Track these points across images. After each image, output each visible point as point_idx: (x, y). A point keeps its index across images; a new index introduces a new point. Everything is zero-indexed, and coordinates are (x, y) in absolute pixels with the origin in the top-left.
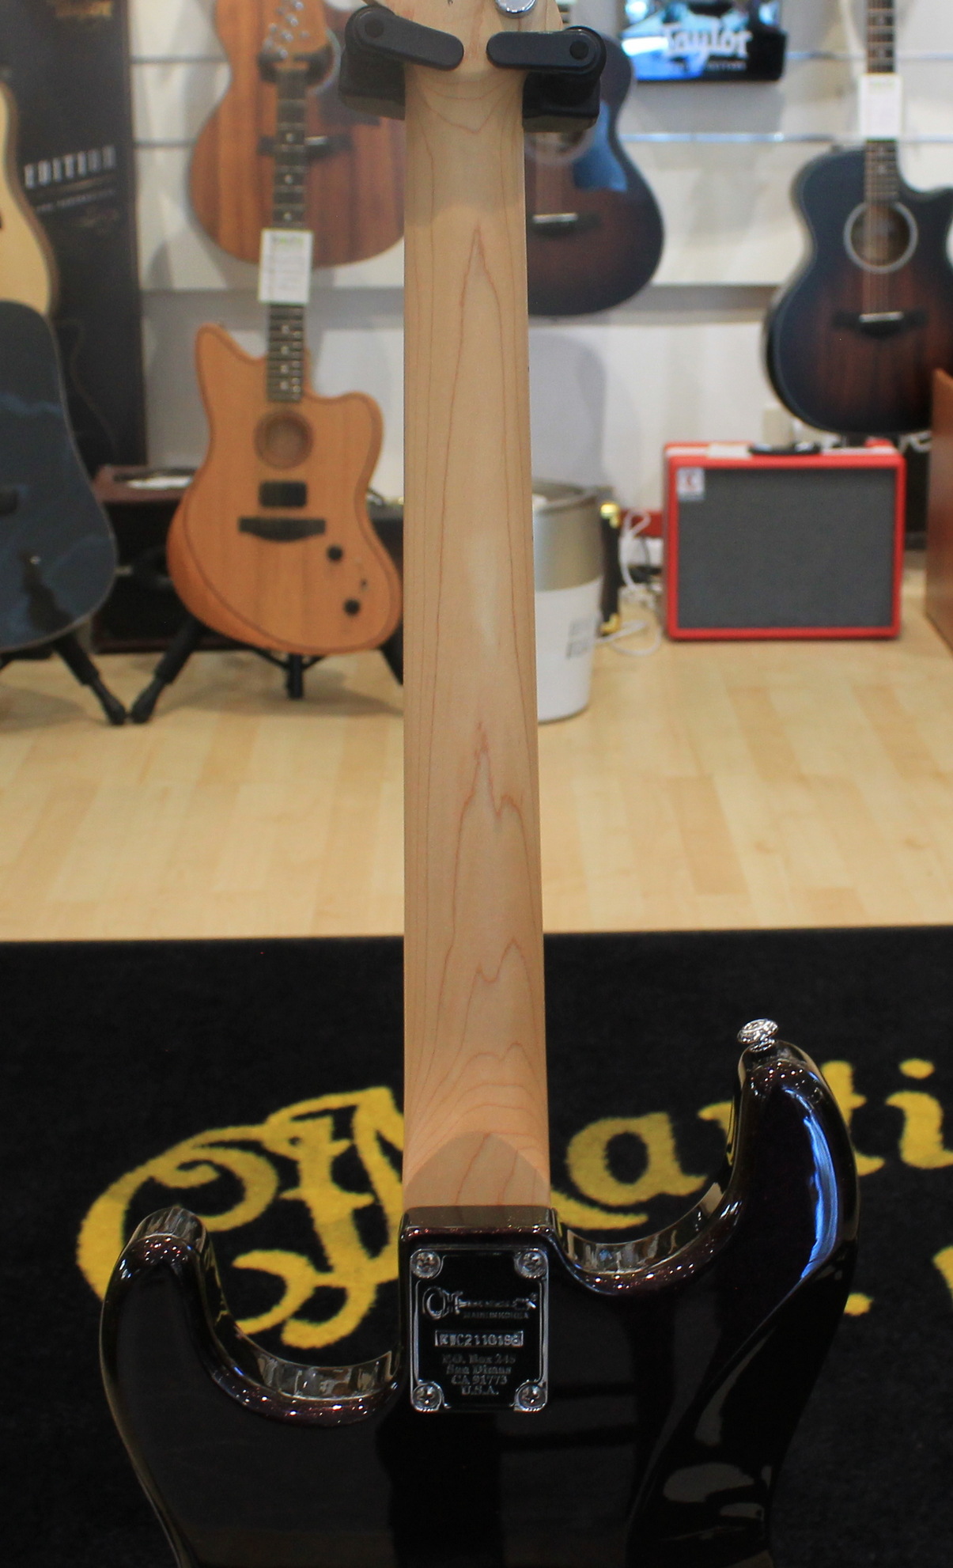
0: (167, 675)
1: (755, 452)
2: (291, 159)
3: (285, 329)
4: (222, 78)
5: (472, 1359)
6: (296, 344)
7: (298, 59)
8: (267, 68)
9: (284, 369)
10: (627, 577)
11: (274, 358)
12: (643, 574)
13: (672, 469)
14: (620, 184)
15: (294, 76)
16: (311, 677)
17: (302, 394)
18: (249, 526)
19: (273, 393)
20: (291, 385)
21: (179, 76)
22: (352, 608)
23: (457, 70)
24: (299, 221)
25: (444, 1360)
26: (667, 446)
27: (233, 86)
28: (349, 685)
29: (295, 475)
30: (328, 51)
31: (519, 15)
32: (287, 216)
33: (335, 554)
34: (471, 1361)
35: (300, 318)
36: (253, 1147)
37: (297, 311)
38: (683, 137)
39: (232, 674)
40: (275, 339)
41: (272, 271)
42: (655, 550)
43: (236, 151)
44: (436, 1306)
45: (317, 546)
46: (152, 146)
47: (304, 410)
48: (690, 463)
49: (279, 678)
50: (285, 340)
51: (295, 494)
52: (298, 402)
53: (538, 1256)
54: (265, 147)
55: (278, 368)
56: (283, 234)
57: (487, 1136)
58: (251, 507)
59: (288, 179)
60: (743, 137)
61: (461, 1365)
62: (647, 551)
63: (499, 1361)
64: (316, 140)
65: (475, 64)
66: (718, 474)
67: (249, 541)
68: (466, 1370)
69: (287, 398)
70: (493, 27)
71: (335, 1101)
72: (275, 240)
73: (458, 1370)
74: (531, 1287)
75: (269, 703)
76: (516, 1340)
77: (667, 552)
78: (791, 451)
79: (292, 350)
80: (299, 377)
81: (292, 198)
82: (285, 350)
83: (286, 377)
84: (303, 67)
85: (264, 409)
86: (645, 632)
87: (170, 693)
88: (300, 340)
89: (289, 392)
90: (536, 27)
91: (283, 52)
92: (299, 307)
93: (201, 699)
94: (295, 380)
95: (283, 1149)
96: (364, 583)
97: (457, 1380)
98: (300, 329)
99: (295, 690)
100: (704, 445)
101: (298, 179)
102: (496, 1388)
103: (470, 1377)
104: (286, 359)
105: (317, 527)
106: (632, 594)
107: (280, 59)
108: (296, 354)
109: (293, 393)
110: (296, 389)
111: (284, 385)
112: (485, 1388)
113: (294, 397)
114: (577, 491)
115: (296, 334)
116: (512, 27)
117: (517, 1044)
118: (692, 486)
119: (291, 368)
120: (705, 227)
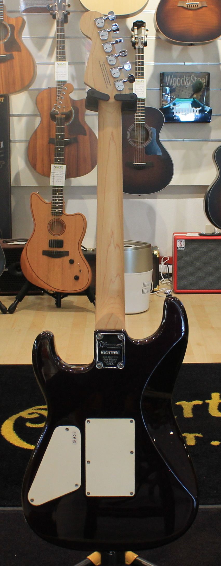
0: (20, 299)
1: (201, 235)
2: (60, 143)
3: (57, 194)
4: (38, 120)
5: (109, 357)
7: (62, 114)
8: (53, 116)
9: (57, 206)
10: (162, 275)
11: (54, 202)
12: (167, 276)
13: (175, 240)
14: (160, 153)
15: (61, 119)
16: (63, 302)
17: (63, 213)
18: (45, 253)
20: (60, 211)
21: (24, 119)
22: (77, 278)
23: (108, 101)
24: (62, 162)
25: (103, 357)
27: (42, 122)
28: (75, 304)
29: (60, 238)
30: (71, 111)
31: (120, 91)
32: (59, 161)
33: (72, 262)
34: (109, 358)
35: (62, 191)
38: (180, 140)
39: (38, 301)
40: (54, 196)
41: (54, 176)
43: (42, 142)
44: (102, 345)
45: (66, 259)
46: (15, 141)
47: (63, 218)
48: (181, 238)
49: (53, 301)
50: (57, 197)
51: (60, 244)
52: (61, 216)
53: (122, 335)
54: (51, 141)
55: (55, 206)
56: (57, 166)
57: (112, 314)
58: (46, 247)
59: (59, 149)
61: (106, 358)
62: (168, 269)
63: (114, 357)
64: (67, 139)
65: (112, 100)
66: (189, 241)
67: (45, 258)
68: (107, 360)
69: (58, 215)
70: (116, 93)
72: (55, 168)
73: (106, 360)
74: (121, 342)
75: (50, 308)
76: (117, 353)
77: (174, 269)
78: (213, 235)
79: (60, 200)
80: (62, 208)
81: (60, 155)
82: (57, 200)
83: (58, 209)
84: (64, 116)
85: (51, 218)
87: (20, 304)
88: (62, 197)
89: (58, 213)
90: (124, 93)
91: (58, 112)
92: (62, 188)
93: (30, 307)
94: (60, 209)
96: (80, 271)
97: (106, 361)
98: (62, 194)
99: (59, 305)
100: (186, 233)
101: (62, 149)
102: (113, 363)
103: (108, 361)
104: (57, 203)
105: (67, 253)
106: (163, 281)
107: (58, 114)
108: (61, 202)
111: (57, 211)
112: (111, 363)
113: (61, 214)
114: (145, 244)
116: (119, 93)
117: (118, 296)
118: (181, 245)
119: (60, 206)
120: (187, 168)
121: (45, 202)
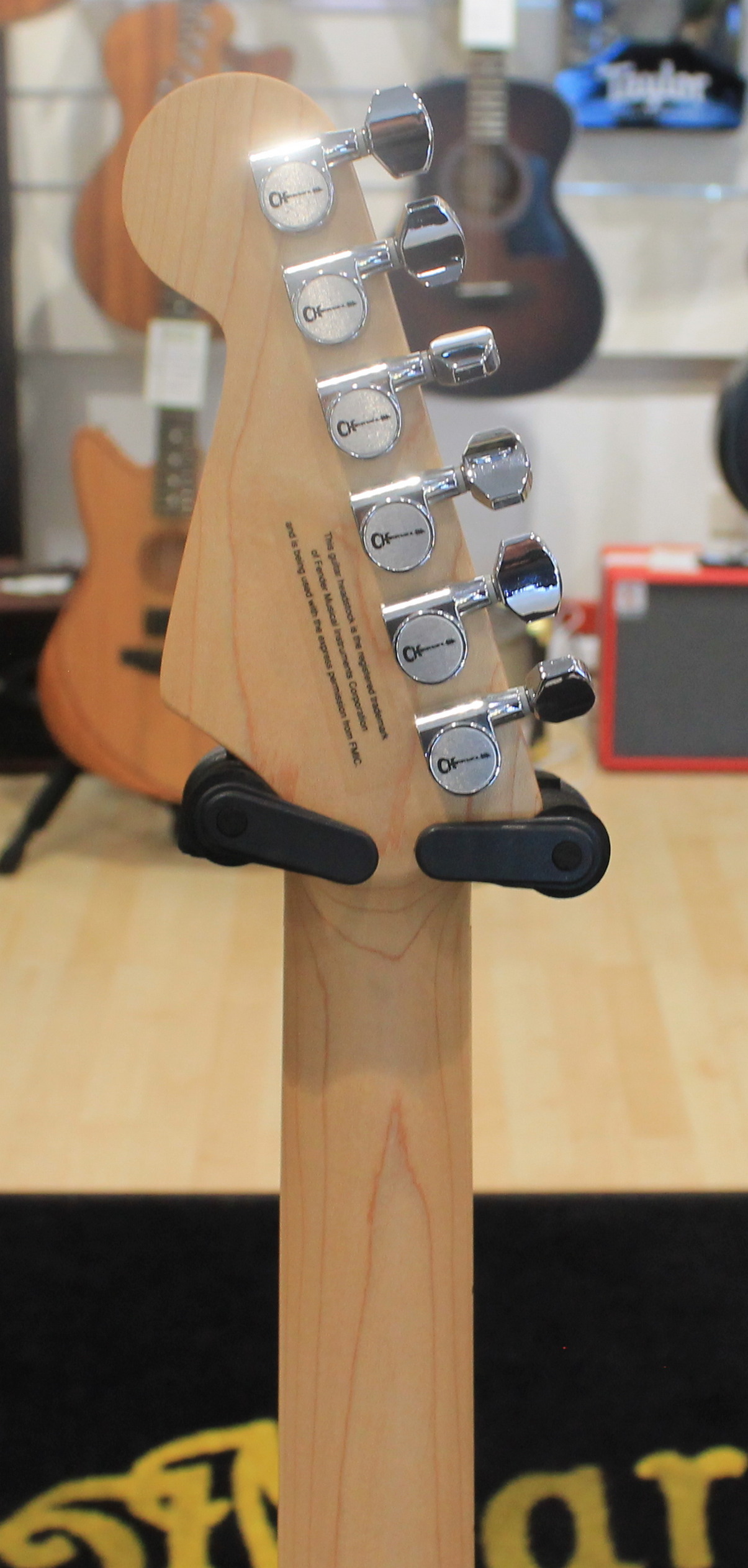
1: (705, 565)
3: (175, 437)
9: (173, 480)
11: (162, 469)
13: (610, 580)
18: (130, 658)
19: (160, 507)
20: (180, 498)
26: (607, 550)
35: (191, 424)
36: (115, 1509)
37: (187, 418)
40: (165, 446)
41: (162, 370)
42: (589, 649)
46: (33, 189)
48: (630, 575)
50: (176, 448)
55: (166, 479)
56: (176, 326)
58: (135, 637)
66: (662, 590)
67: (130, 675)
69: (175, 513)
71: (212, 1441)
80: (188, 488)
82: (175, 460)
83: (175, 491)
85: (150, 525)
86: (575, 757)
89: (176, 506)
92: (192, 412)
94: (184, 493)
95: (149, 1512)
98: (191, 436)
100: (644, 549)
104: (174, 470)
109: (182, 506)
110: (185, 503)
111: (172, 500)
115: (188, 443)
118: (631, 601)
119: (180, 482)
121: (126, 466)
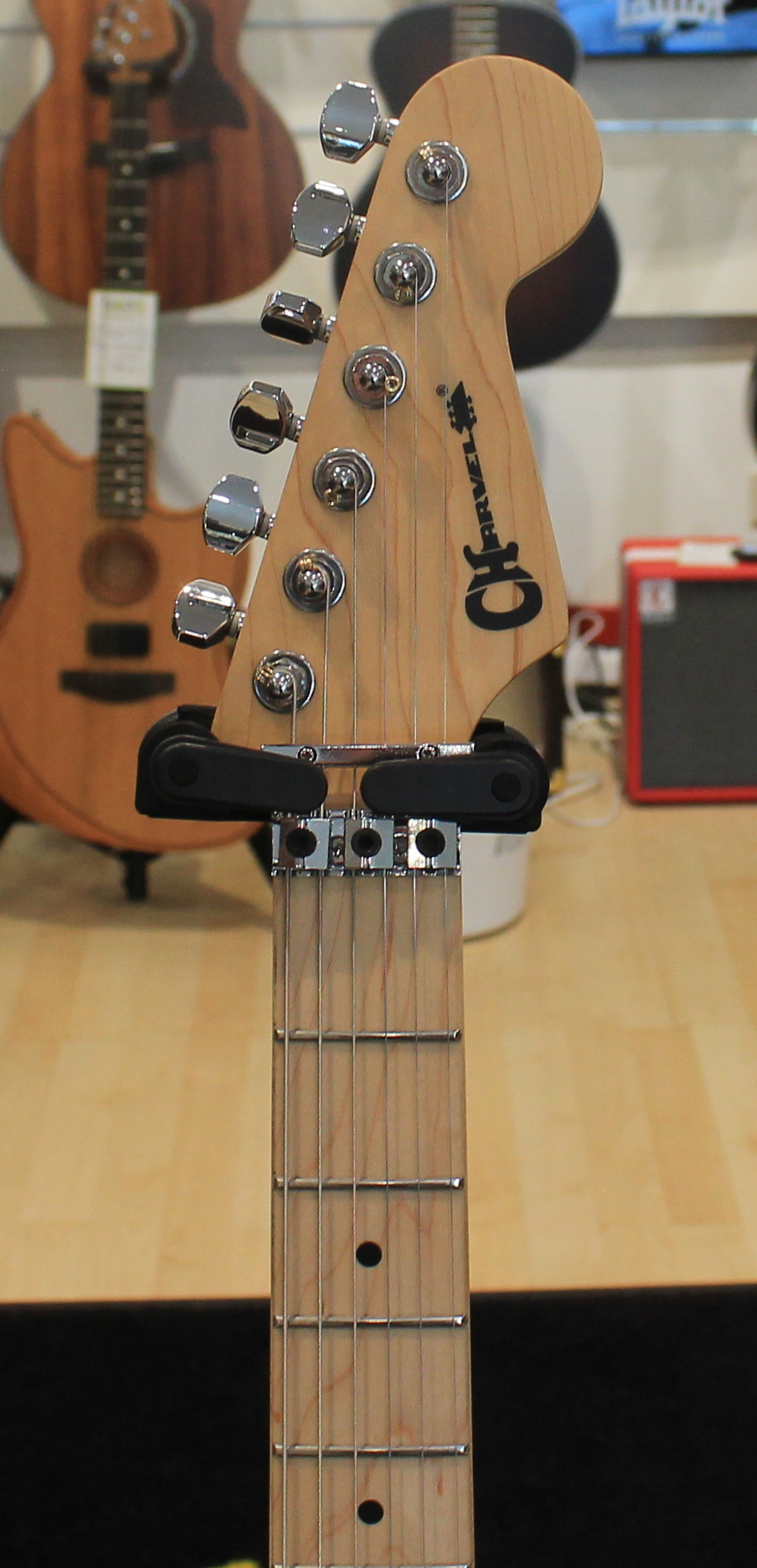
1: (742, 556)
3: (121, 423)
6: (136, 443)
7: (137, 67)
8: (95, 77)
9: (120, 475)
10: (573, 703)
11: (106, 460)
12: (593, 697)
13: (630, 580)
15: (132, 90)
16: (155, 870)
17: (144, 508)
18: (73, 681)
19: (105, 507)
20: (130, 497)
24: (137, 281)
26: (627, 546)
27: (55, 77)
28: (207, 878)
29: (136, 614)
32: (124, 273)
35: (140, 407)
37: (135, 400)
38: (641, 125)
40: (108, 434)
41: (103, 346)
42: (611, 662)
43: (58, 161)
45: (164, 708)
47: (146, 528)
48: (658, 571)
49: (114, 872)
50: (121, 436)
51: (134, 640)
52: (137, 519)
55: (111, 474)
56: (119, 297)
58: (77, 658)
59: (125, 224)
60: (715, 125)
62: (598, 665)
64: (164, 147)
66: (691, 588)
67: (73, 702)
69: (124, 513)
72: (107, 305)
77: (627, 665)
79: (132, 450)
80: (139, 486)
81: (130, 249)
82: (120, 450)
83: (124, 486)
84: (143, 78)
85: (92, 527)
86: (599, 788)
88: (142, 437)
89: (126, 506)
91: (118, 58)
92: (139, 393)
94: (134, 491)
98: (140, 422)
99: (136, 890)
100: (674, 543)
101: (138, 223)
104: (120, 462)
105: (163, 683)
106: (581, 727)
107: (112, 67)
108: (135, 456)
109: (132, 506)
110: (136, 502)
111: (119, 497)
113: (134, 513)
115: (136, 429)
118: (657, 603)
119: (130, 474)
121: (65, 459)
